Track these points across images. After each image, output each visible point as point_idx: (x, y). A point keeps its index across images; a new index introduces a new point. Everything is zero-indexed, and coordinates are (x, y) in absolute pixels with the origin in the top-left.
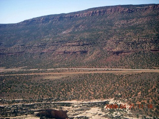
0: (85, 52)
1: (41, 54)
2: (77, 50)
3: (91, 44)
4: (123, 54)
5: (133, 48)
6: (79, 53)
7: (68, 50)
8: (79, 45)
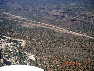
0: (63, 17)
1: (47, 14)
2: (59, 15)
3: (69, 13)
4: (76, 21)
5: (83, 19)
6: (59, 17)
7: (55, 14)
8: (62, 12)
